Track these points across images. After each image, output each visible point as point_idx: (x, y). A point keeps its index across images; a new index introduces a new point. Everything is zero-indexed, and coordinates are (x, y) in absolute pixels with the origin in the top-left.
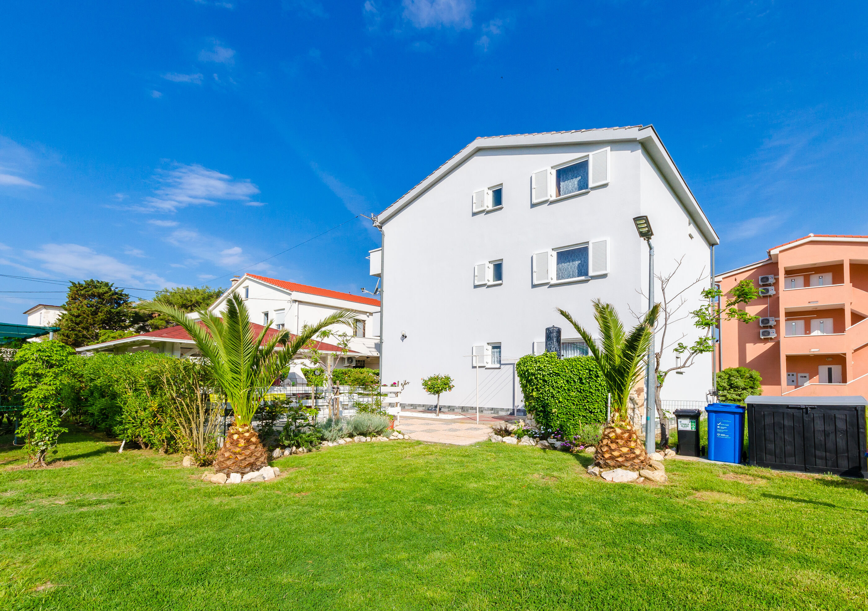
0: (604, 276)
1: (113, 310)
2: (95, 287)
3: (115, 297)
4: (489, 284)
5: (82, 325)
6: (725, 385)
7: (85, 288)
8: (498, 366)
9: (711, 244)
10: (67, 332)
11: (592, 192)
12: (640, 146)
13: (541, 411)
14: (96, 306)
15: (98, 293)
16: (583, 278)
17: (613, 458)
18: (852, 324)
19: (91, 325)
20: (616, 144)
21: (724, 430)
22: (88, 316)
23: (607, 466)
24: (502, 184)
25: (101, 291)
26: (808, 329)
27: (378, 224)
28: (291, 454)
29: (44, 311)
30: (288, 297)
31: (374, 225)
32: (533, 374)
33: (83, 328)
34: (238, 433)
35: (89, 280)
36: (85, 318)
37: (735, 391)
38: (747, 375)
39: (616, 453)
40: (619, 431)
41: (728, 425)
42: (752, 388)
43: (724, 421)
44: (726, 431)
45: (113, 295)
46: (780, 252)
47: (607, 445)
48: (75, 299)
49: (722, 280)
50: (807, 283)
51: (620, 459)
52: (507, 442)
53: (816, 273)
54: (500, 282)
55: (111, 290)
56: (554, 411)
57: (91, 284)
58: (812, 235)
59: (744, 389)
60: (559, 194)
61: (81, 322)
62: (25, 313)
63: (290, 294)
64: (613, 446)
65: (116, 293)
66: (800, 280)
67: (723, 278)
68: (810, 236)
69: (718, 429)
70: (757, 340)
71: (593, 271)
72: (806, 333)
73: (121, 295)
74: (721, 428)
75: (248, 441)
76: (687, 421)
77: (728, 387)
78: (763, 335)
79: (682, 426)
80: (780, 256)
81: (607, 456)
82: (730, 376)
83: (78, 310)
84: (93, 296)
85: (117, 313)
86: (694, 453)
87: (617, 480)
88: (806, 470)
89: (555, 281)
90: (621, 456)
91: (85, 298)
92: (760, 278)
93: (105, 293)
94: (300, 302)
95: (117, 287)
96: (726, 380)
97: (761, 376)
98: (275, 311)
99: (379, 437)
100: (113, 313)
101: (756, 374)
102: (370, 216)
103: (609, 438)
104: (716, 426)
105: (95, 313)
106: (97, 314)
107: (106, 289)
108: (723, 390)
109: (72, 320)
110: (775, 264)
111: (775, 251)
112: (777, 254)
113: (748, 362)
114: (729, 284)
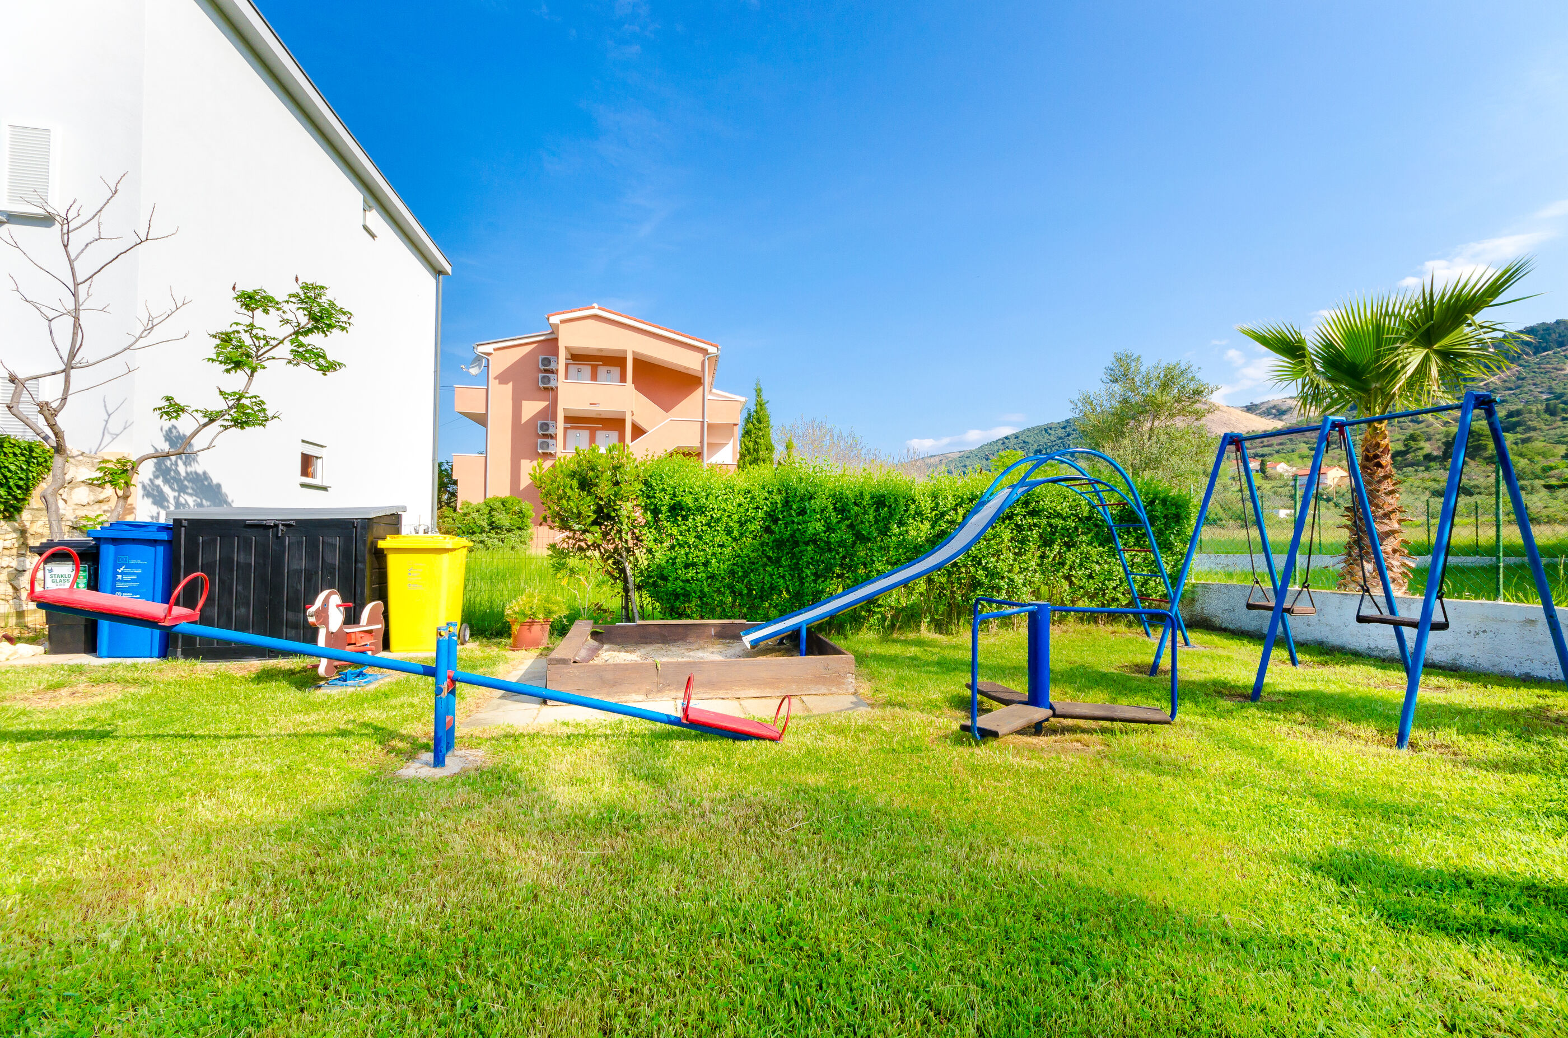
6: (484, 524)
9: (438, 272)
21: (131, 584)
37: (497, 533)
38: (516, 508)
41: (139, 571)
42: (519, 528)
43: (133, 562)
44: (135, 584)
46: (563, 322)
49: (492, 351)
50: (594, 376)
53: (604, 364)
58: (595, 305)
59: (509, 531)
66: (587, 370)
67: (495, 350)
68: (593, 307)
69: (119, 581)
70: (534, 455)
74: (126, 578)
76: (65, 569)
77: (487, 528)
78: (542, 448)
79: (53, 581)
80: (562, 327)
82: (492, 509)
86: (82, 646)
92: (541, 357)
96: (486, 517)
97: (534, 511)
101: (527, 507)
104: (116, 573)
108: (481, 533)
110: (556, 340)
111: (555, 320)
112: (557, 326)
113: (522, 488)
114: (502, 360)
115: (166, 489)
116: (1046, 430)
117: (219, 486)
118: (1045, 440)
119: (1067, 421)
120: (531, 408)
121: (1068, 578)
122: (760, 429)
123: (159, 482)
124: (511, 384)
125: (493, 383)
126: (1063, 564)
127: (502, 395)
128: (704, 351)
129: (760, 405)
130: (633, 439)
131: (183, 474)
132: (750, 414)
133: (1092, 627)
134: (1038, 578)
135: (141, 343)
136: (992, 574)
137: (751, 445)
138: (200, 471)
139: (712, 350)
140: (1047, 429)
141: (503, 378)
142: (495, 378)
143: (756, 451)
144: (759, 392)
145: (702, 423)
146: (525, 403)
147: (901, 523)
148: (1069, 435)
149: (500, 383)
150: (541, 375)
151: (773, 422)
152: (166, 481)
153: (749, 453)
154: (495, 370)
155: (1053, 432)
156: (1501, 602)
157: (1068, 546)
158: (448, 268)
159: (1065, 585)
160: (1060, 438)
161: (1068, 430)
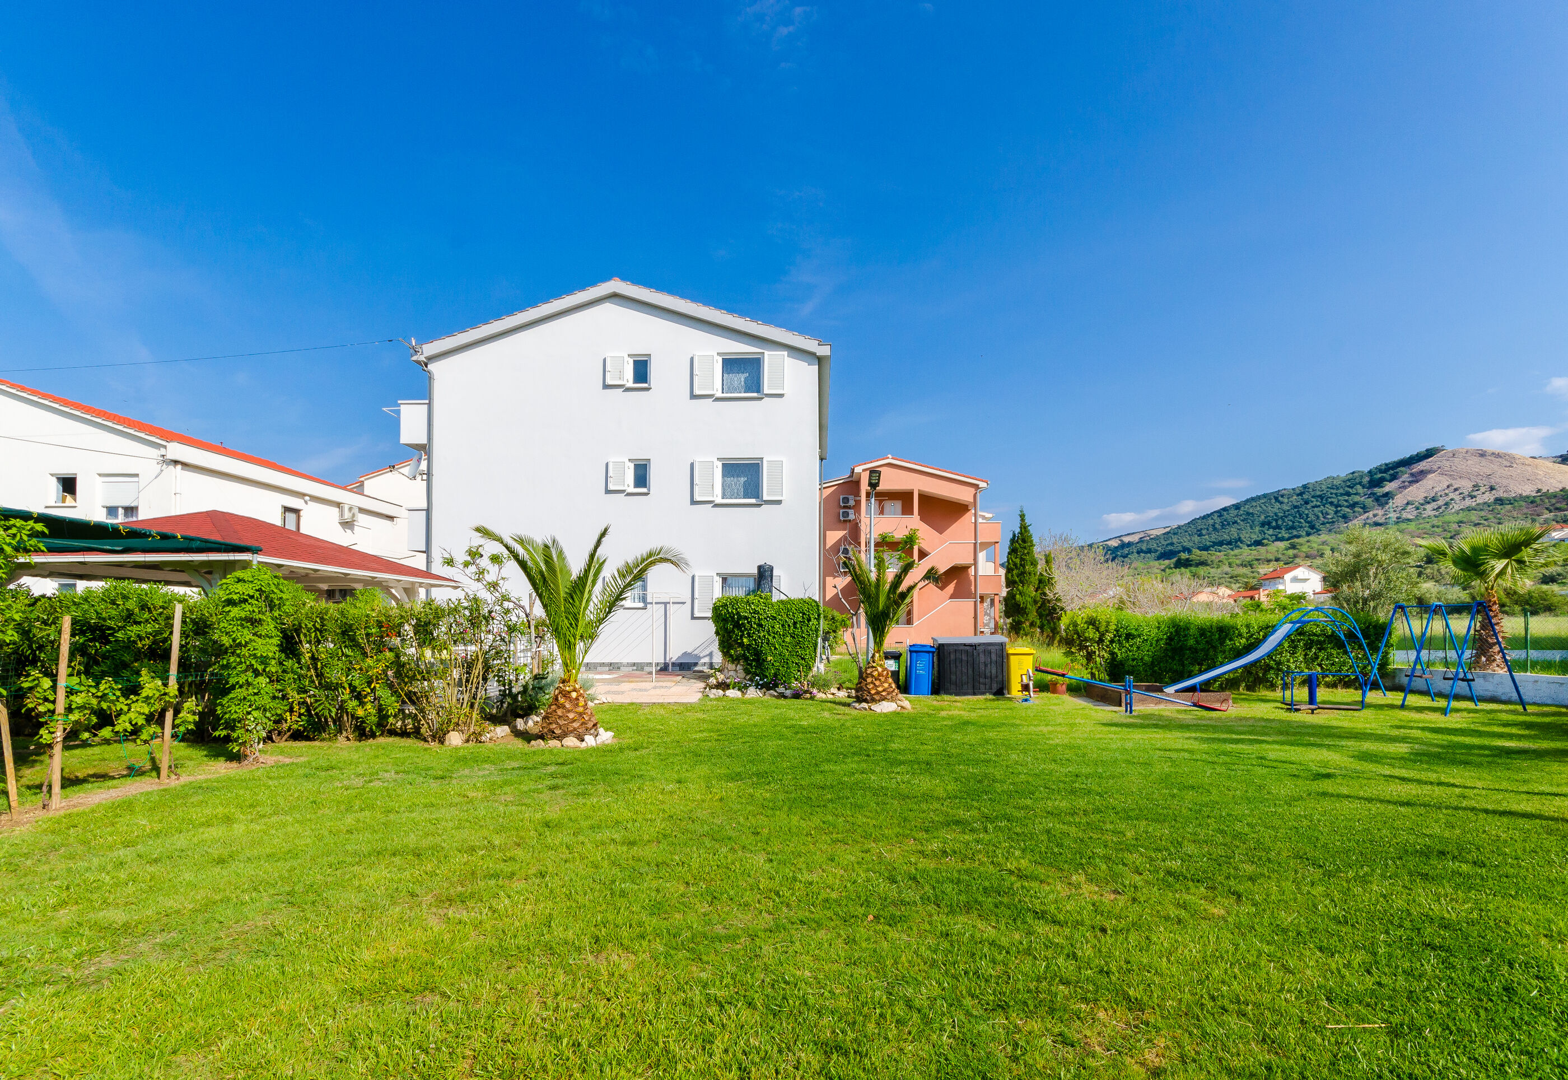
0: (779, 502)
4: (630, 490)
8: (641, 605)
11: (767, 399)
12: (816, 361)
13: (754, 660)
16: (753, 501)
17: (878, 693)
18: (919, 561)
20: (796, 352)
23: (873, 700)
24: (650, 356)
27: (422, 358)
30: (155, 453)
31: (415, 358)
32: (746, 618)
39: (880, 689)
40: (880, 669)
41: (923, 662)
44: (923, 666)
47: (872, 683)
50: (881, 510)
51: (884, 693)
52: (731, 695)
53: (889, 499)
54: (644, 490)
56: (769, 658)
60: (726, 390)
63: (158, 446)
64: (877, 683)
71: (768, 495)
76: (892, 662)
81: (873, 692)
87: (885, 711)
88: (974, 694)
89: (720, 500)
90: (884, 690)
92: (841, 497)
94: (185, 465)
98: (100, 475)
102: (410, 343)
103: (873, 676)
110: (857, 484)
112: (859, 474)
116: (1276, 499)
118: (1275, 510)
119: (1305, 487)
120: (835, 536)
121: (1320, 665)
122: (1024, 547)
126: (1317, 658)
128: (976, 486)
129: (1024, 528)
132: (1014, 535)
133: (1334, 690)
134: (1303, 665)
136: (1279, 663)
137: (1018, 561)
139: (982, 485)
140: (1277, 497)
143: (1024, 566)
144: (1022, 517)
145: (975, 544)
146: (829, 533)
147: (1231, 640)
148: (1307, 503)
150: (841, 511)
151: (1035, 539)
155: (1286, 500)
156: (1528, 674)
157: (1320, 649)
159: (1319, 668)
160: (1295, 507)
161: (1305, 496)
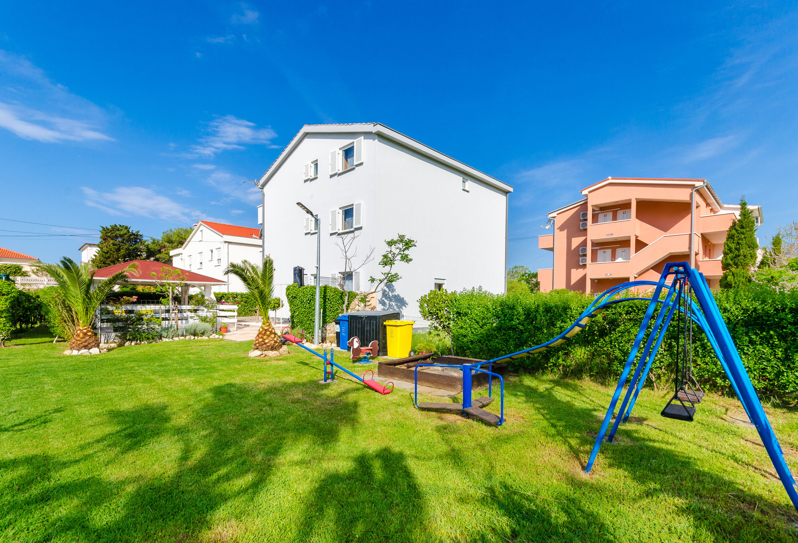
0: (361, 228)
1: (131, 248)
2: (118, 230)
3: (132, 237)
4: (312, 232)
5: (110, 259)
7: (111, 231)
9: (506, 192)
10: (100, 265)
11: (356, 168)
12: (376, 136)
14: (119, 244)
15: (120, 234)
18: (636, 252)
19: (116, 259)
20: (367, 134)
22: (113, 252)
24: (317, 160)
25: (122, 233)
26: (614, 257)
27: (260, 186)
28: (136, 344)
29: (89, 248)
33: (111, 262)
34: (80, 330)
35: (113, 224)
36: (111, 254)
45: (130, 235)
46: (589, 192)
48: (105, 239)
49: (556, 215)
50: (615, 218)
53: (621, 209)
55: (129, 232)
56: (295, 320)
57: (114, 228)
58: (610, 178)
60: (346, 167)
61: (109, 257)
62: (79, 250)
63: (222, 237)
65: (134, 234)
66: (610, 215)
67: (557, 214)
68: (609, 179)
69: (342, 330)
70: (578, 266)
71: (355, 225)
72: (612, 260)
73: (137, 235)
75: (85, 334)
78: (582, 262)
80: (590, 196)
83: (107, 248)
84: (116, 237)
85: (134, 249)
89: (341, 231)
91: (112, 239)
92: (581, 213)
93: (124, 235)
94: (230, 243)
95: (134, 229)
98: (216, 249)
99: (204, 337)
100: (130, 250)
105: (118, 250)
106: (120, 251)
107: (125, 231)
109: (103, 256)
110: (587, 203)
111: (585, 192)
112: (586, 195)
113: (572, 284)
114: (561, 219)
115: (386, 301)
117: (403, 298)
120: (576, 241)
122: (743, 233)
123: (384, 299)
124: (566, 230)
125: (557, 231)
127: (562, 236)
128: (691, 187)
129: (745, 215)
130: (636, 251)
131: (391, 295)
132: (734, 223)
135: (366, 262)
137: (734, 246)
138: (397, 294)
139: (698, 184)
141: (561, 228)
142: (558, 229)
145: (690, 235)
146: (573, 239)
149: (560, 231)
150: (581, 223)
152: (386, 298)
153: (731, 252)
154: (558, 224)
158: (511, 189)
